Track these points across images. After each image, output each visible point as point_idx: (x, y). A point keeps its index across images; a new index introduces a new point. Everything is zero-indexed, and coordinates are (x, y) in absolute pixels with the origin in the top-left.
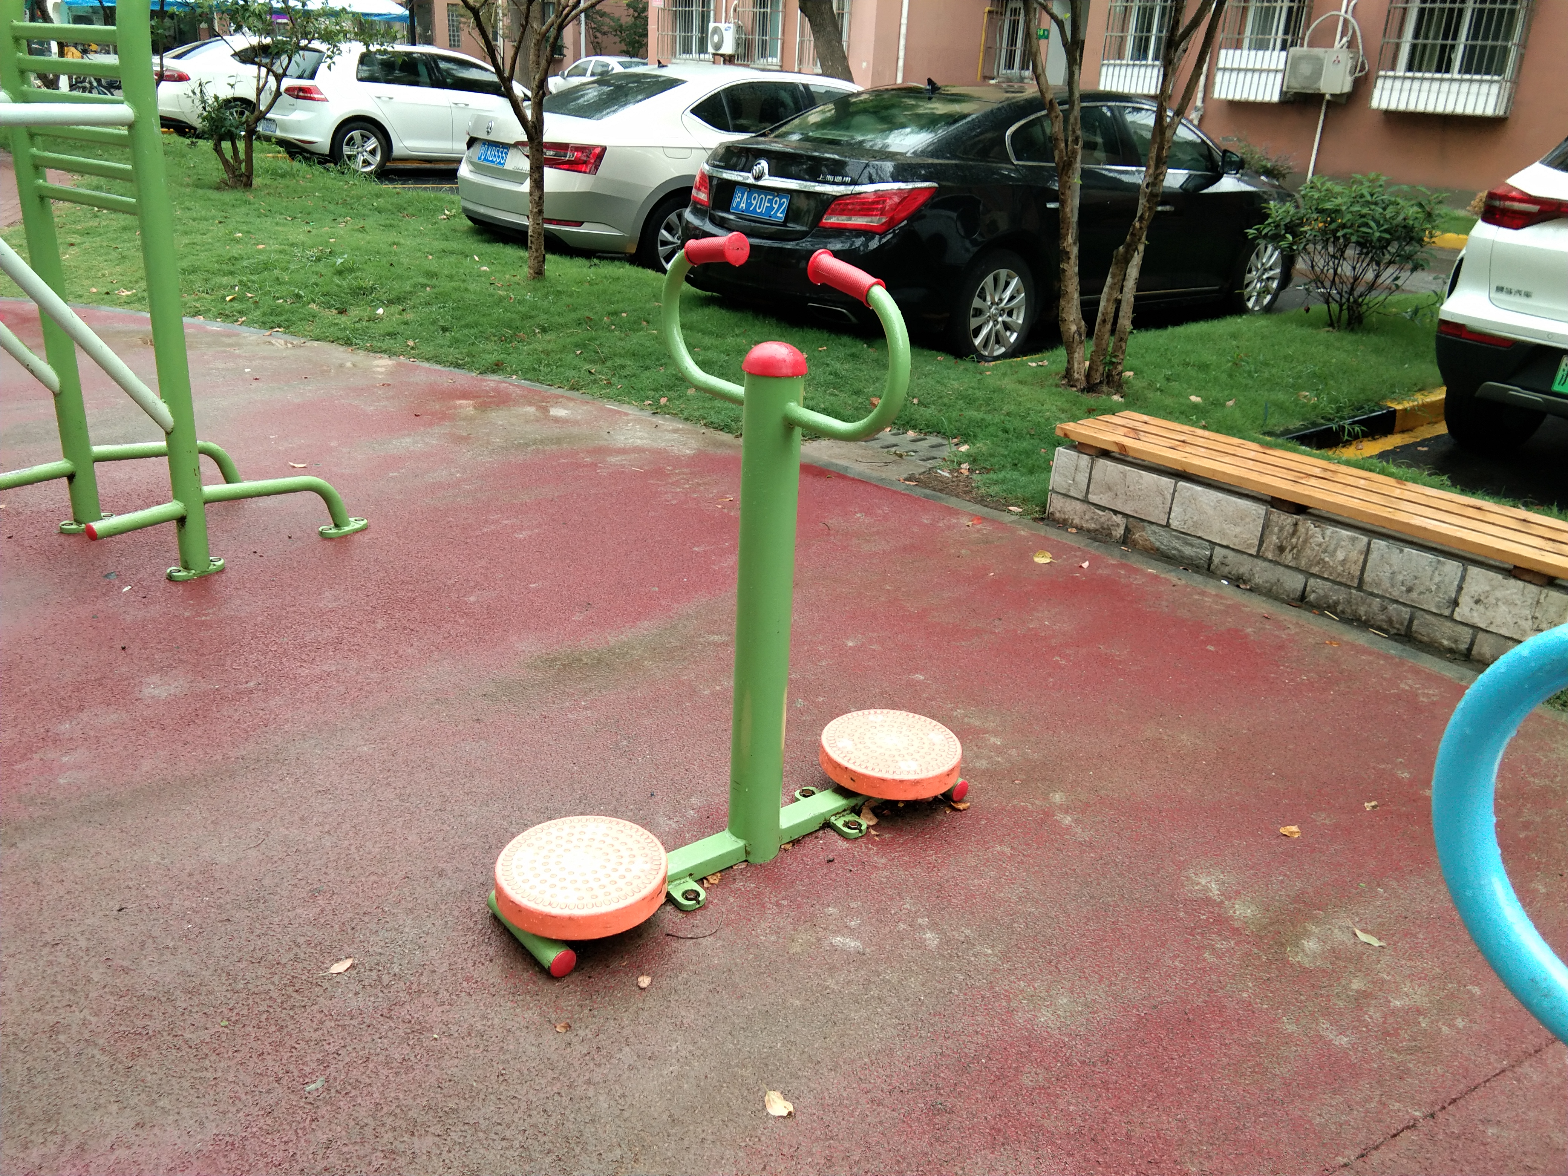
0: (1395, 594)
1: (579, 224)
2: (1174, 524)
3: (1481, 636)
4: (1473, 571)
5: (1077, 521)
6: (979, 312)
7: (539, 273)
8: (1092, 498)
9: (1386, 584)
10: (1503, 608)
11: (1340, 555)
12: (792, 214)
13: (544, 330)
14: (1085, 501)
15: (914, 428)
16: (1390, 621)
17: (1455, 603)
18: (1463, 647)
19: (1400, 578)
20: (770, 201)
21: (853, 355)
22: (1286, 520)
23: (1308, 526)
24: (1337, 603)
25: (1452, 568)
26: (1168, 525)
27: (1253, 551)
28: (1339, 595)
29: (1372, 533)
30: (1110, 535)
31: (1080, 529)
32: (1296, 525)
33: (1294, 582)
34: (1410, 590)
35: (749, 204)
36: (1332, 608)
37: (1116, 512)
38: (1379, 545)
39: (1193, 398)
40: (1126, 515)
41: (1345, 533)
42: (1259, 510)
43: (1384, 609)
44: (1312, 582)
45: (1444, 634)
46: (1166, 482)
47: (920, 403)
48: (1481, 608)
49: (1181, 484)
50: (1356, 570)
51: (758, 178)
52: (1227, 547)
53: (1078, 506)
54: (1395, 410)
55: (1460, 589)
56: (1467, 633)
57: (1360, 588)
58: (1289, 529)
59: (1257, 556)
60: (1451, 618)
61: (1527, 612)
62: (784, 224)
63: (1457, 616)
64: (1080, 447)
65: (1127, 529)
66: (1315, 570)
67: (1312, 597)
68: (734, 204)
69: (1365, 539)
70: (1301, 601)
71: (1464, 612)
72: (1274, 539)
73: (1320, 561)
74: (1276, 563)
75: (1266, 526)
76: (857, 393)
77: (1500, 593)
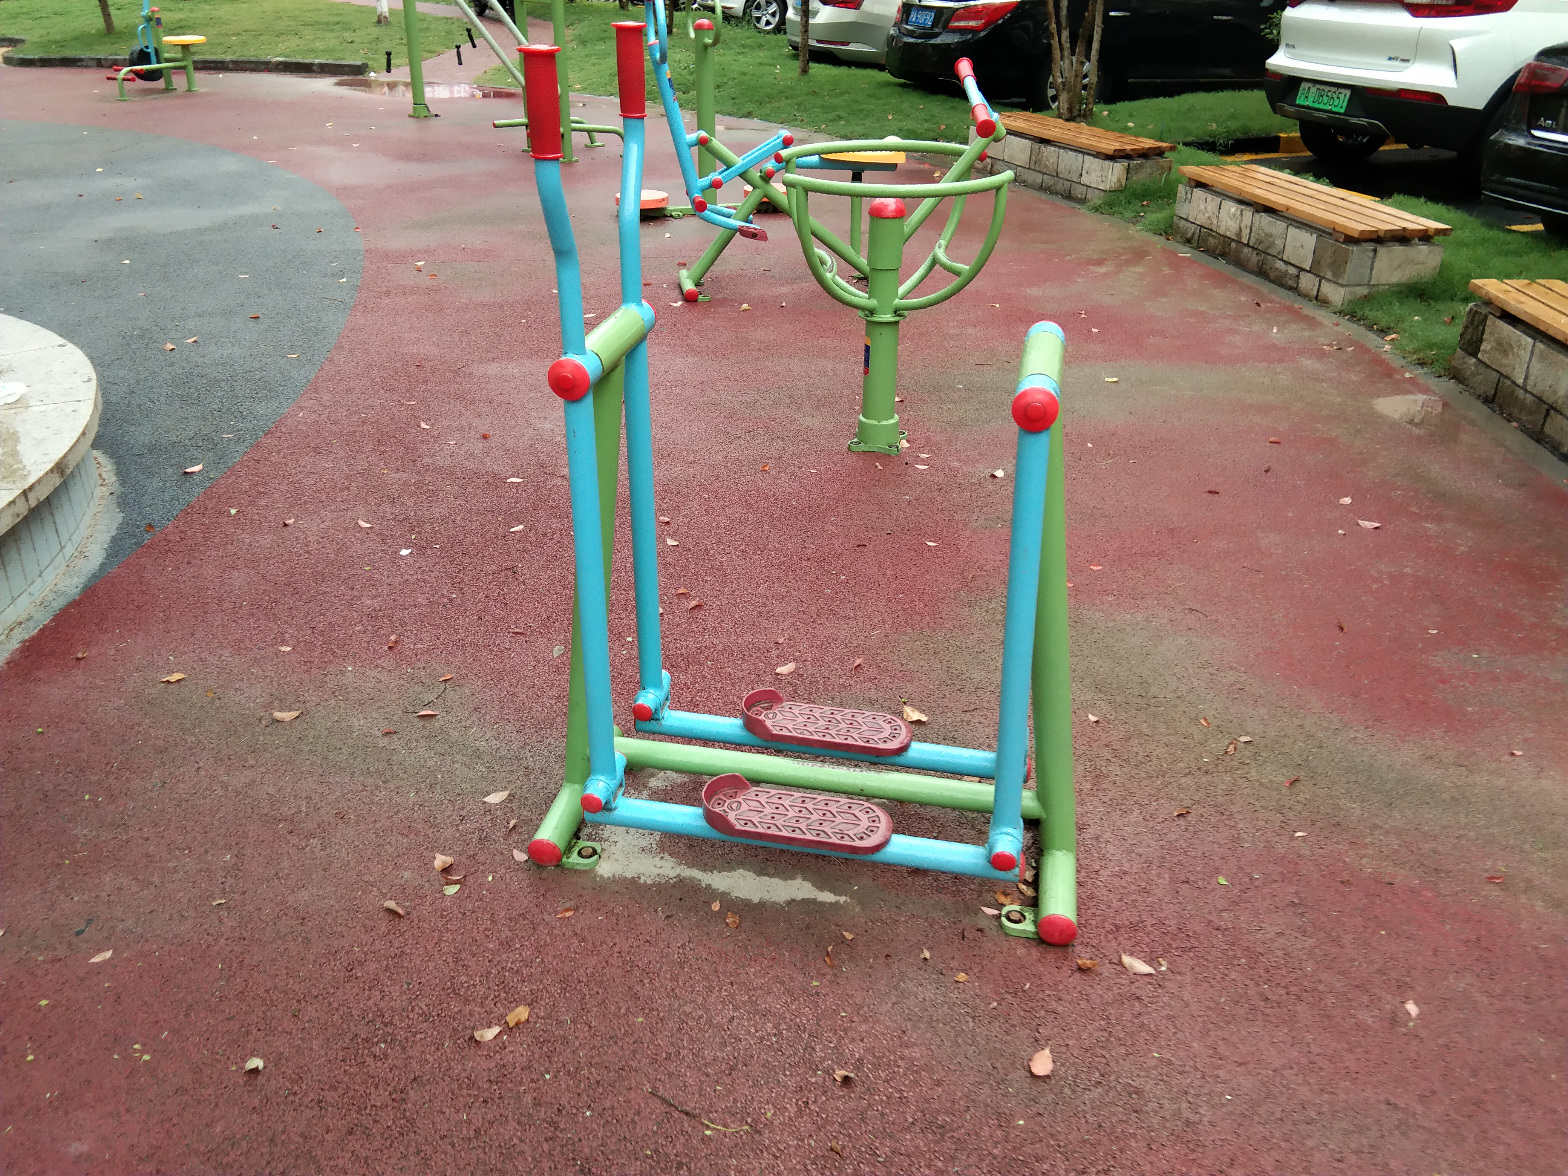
0: (1066, 176)
1: (847, 44)
2: (1006, 158)
3: (1089, 189)
4: (1086, 157)
7: (805, 71)
9: (1063, 171)
10: (1094, 174)
11: (1051, 161)
12: (935, 23)
13: (787, 98)
16: (1065, 191)
17: (1081, 175)
18: (1084, 197)
19: (1067, 167)
20: (926, 15)
22: (1036, 147)
23: (1042, 146)
24: (1050, 186)
25: (1081, 155)
26: (1003, 159)
27: (1027, 166)
28: (1051, 182)
29: (1062, 148)
32: (1039, 148)
33: (1038, 178)
34: (1069, 173)
35: (917, 18)
36: (1049, 188)
38: (1061, 151)
41: (1054, 149)
42: (1027, 143)
43: (1063, 185)
44: (1045, 177)
45: (1078, 192)
48: (1088, 175)
49: (1009, 136)
50: (1055, 166)
54: (1280, 137)
55: (1082, 167)
56: (1084, 189)
57: (1057, 176)
58: (1037, 151)
59: (1029, 168)
60: (1080, 183)
61: (1100, 174)
62: (932, 28)
63: (1082, 182)
65: (992, 166)
66: (1044, 171)
67: (1044, 184)
68: (911, 19)
69: (1057, 150)
70: (1041, 188)
71: (1085, 180)
72: (1033, 158)
73: (1046, 166)
74: (1034, 170)
75: (1031, 152)
76: (935, 124)
77: (1093, 166)
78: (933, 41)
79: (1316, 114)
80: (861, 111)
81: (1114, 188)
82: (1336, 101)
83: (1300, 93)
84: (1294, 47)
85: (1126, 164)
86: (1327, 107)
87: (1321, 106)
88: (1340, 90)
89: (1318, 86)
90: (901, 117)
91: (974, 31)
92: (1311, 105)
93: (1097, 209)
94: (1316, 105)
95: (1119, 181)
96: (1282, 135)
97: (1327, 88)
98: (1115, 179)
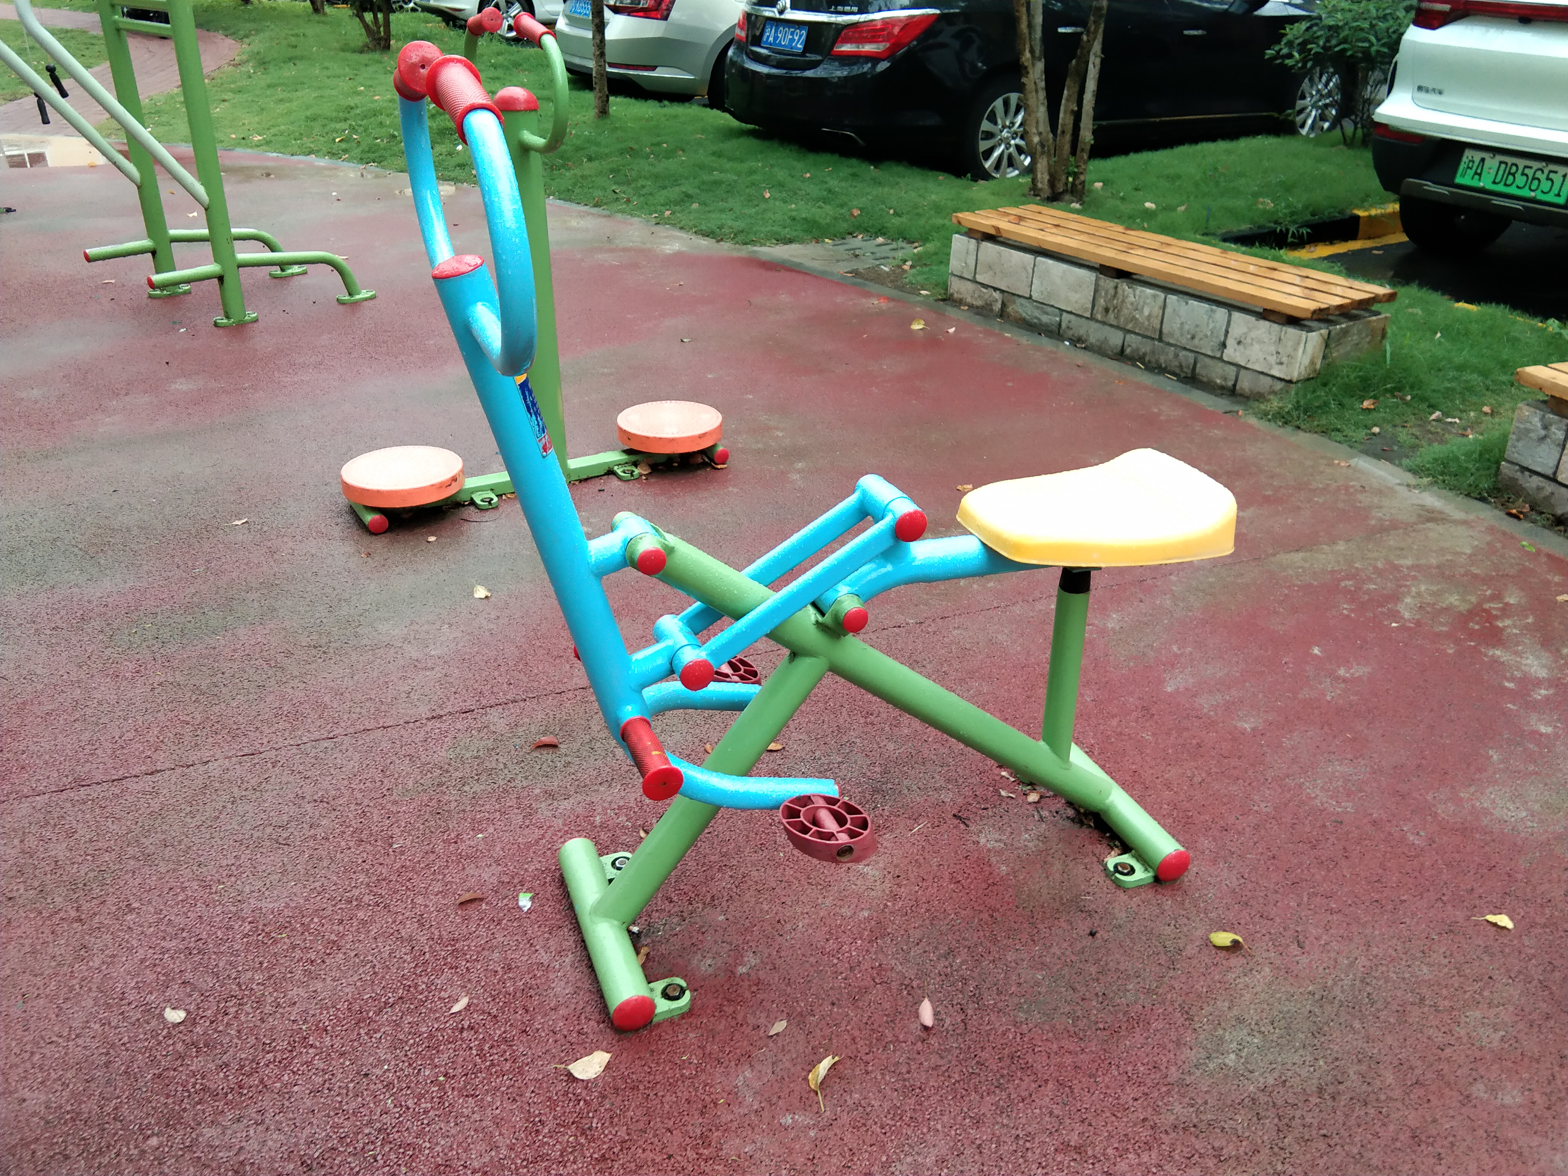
0: (1184, 342)
1: (653, 68)
2: (1035, 296)
3: (1243, 372)
4: (1236, 315)
5: (969, 300)
6: (989, 135)
7: (603, 112)
8: (979, 278)
9: (1177, 334)
10: (1256, 347)
11: (1146, 312)
12: (809, 46)
13: (590, 159)
14: (974, 281)
15: (883, 234)
16: (1181, 367)
17: (1224, 345)
18: (1230, 383)
19: (1186, 327)
20: (792, 34)
21: (854, 175)
22: (1109, 283)
23: (1124, 286)
24: (1145, 354)
25: (1221, 313)
26: (1030, 298)
27: (1088, 315)
28: (1146, 347)
29: (1169, 290)
30: (991, 310)
31: (971, 306)
32: (1116, 288)
33: (1115, 339)
34: (1193, 338)
35: (776, 38)
36: (1142, 359)
37: (995, 289)
38: (1172, 298)
39: (1148, 205)
40: (1002, 291)
41: (1149, 291)
42: (1089, 277)
43: (1176, 356)
44: (1130, 338)
45: (1218, 374)
46: (1028, 258)
47: (896, 214)
48: (1241, 347)
49: (1040, 259)
50: (1156, 323)
51: (781, 12)
52: (1070, 313)
53: (970, 286)
54: (1358, 218)
55: (1227, 332)
56: (1232, 371)
57: (1160, 339)
58: (1112, 292)
59: (1092, 318)
60: (1221, 359)
61: (1273, 349)
62: (803, 54)
63: (1225, 358)
64: (971, 233)
65: (1004, 305)
66: (1130, 327)
67: (1128, 351)
68: (765, 39)
69: (1162, 295)
70: (1121, 355)
71: (1230, 353)
72: (1102, 302)
73: (1134, 319)
74: (1104, 323)
75: (1096, 291)
77: (1253, 334)
78: (809, 74)
79: (1497, 201)
80: (717, 183)
81: (1304, 375)
82: (1545, 185)
83: (1462, 166)
84: (1440, 93)
85: (1324, 332)
86: (1526, 193)
87: (1513, 190)
88: (1552, 167)
89: (1500, 158)
91: (874, 59)
92: (1490, 187)
94: (1500, 188)
95: (1312, 362)
96: (1361, 213)
97: (1521, 163)
98: (1306, 361)
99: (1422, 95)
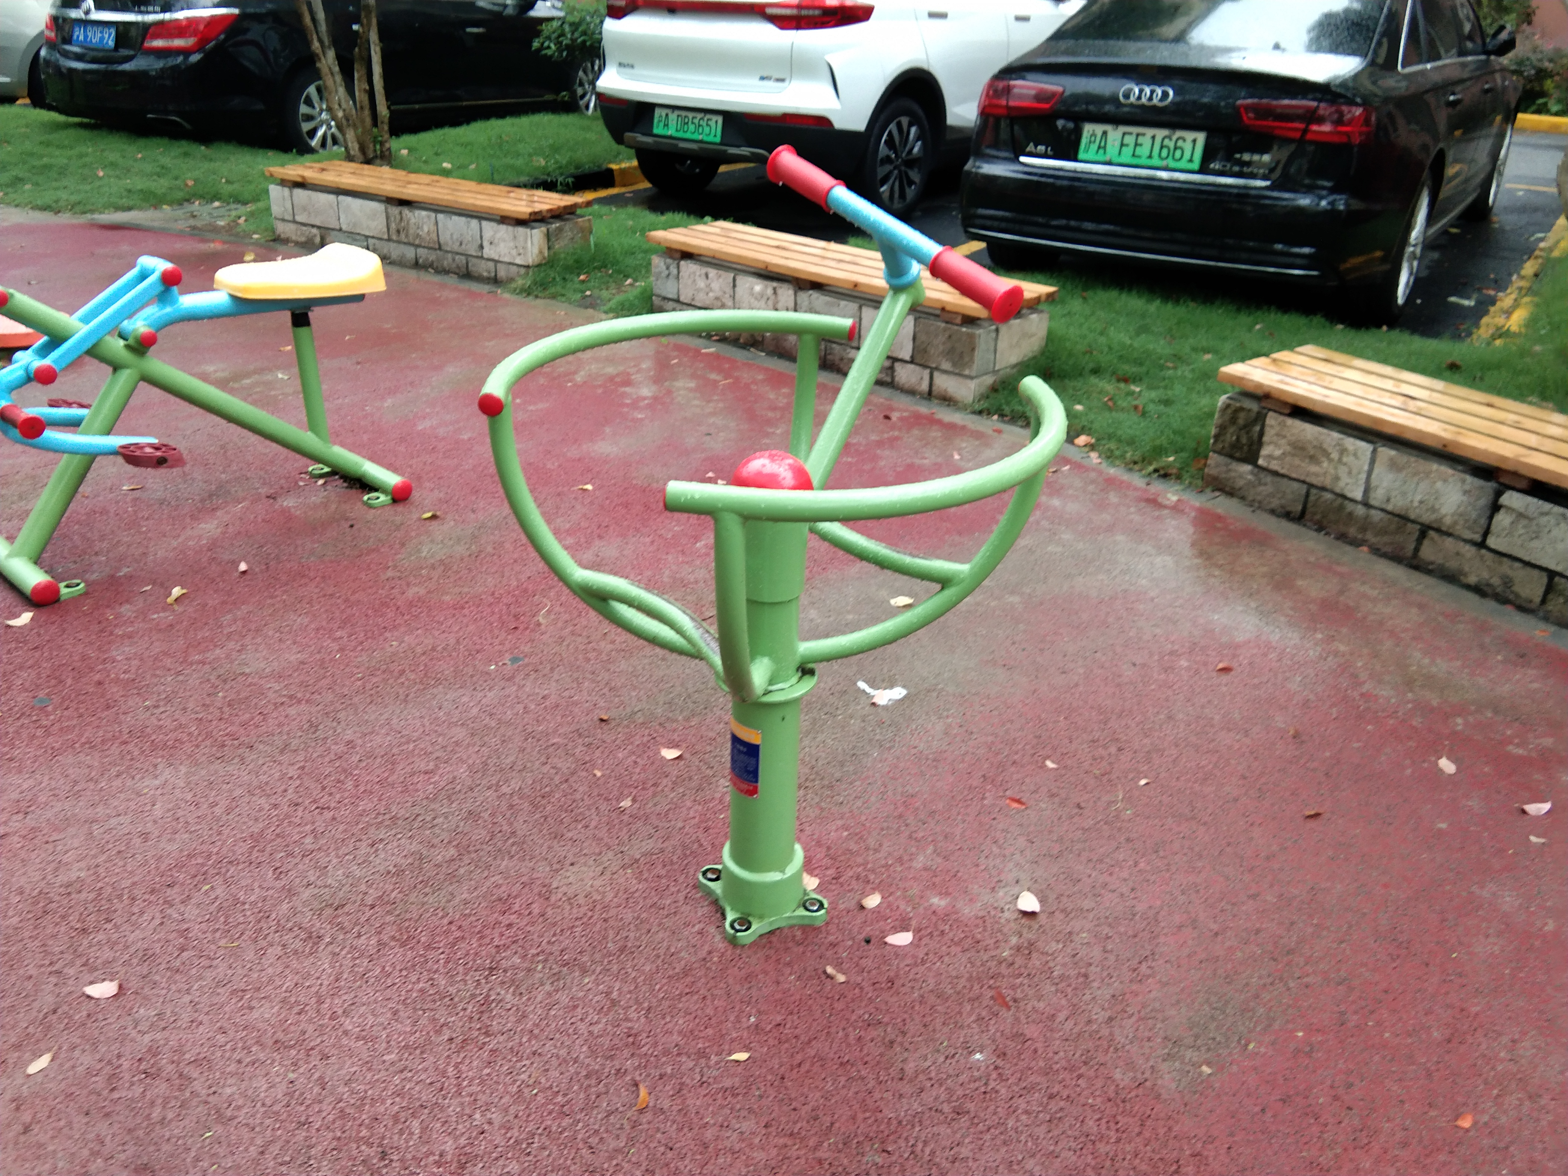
0: (456, 248)
2: (344, 227)
3: (499, 265)
4: (485, 223)
5: (294, 238)
6: (309, 118)
8: (298, 218)
9: (450, 243)
10: (502, 245)
11: (426, 229)
12: (120, 43)
14: (294, 222)
15: (219, 199)
16: (458, 267)
17: (482, 247)
18: (493, 274)
19: (455, 237)
20: (101, 33)
21: (185, 154)
22: (395, 210)
23: (406, 211)
24: (433, 262)
25: (474, 223)
26: (340, 230)
27: (386, 237)
28: (432, 256)
29: (436, 211)
30: (313, 244)
31: (297, 243)
32: (401, 213)
33: (410, 253)
34: (461, 244)
35: (86, 37)
36: (431, 265)
37: (313, 226)
38: (441, 216)
39: (445, 165)
40: (319, 227)
41: (424, 213)
42: (379, 207)
43: (454, 260)
44: (421, 251)
45: (483, 268)
46: (332, 197)
47: (228, 182)
48: (493, 247)
49: (341, 198)
50: (434, 236)
51: (86, 13)
52: (373, 237)
53: (292, 226)
54: (612, 170)
55: (481, 237)
56: (491, 265)
57: (440, 248)
58: (398, 217)
59: (389, 240)
60: (482, 257)
61: (512, 244)
62: (115, 50)
63: (485, 256)
64: (283, 183)
65: (321, 237)
66: (417, 242)
67: (421, 261)
68: (75, 38)
69: (433, 215)
70: (417, 265)
71: (488, 252)
72: (393, 226)
73: (418, 236)
74: (399, 242)
75: (388, 218)
76: (176, 178)
77: (498, 235)
78: (125, 67)
79: (682, 145)
80: (47, 167)
81: (537, 261)
82: (707, 130)
83: (656, 121)
84: (632, 67)
85: (544, 229)
86: (696, 137)
87: (688, 136)
88: (708, 116)
89: (677, 113)
90: (118, 173)
91: (183, 52)
92: (675, 134)
93: (527, 292)
94: (680, 135)
95: (541, 252)
96: (614, 167)
97: (691, 115)
98: (536, 251)
99: (623, 70)
